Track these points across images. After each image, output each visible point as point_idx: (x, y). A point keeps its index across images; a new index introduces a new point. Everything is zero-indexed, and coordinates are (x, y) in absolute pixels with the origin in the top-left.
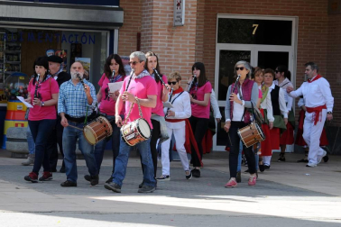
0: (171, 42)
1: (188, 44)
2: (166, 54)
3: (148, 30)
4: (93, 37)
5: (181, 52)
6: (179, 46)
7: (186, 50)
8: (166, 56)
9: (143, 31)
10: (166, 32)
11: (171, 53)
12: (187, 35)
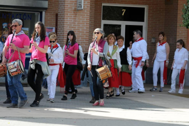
0: (76, 19)
1: (85, 20)
2: (72, 26)
3: (62, 12)
4: (30, 16)
5: (81, 25)
6: (80, 21)
7: (84, 24)
8: (73, 27)
9: (59, 12)
10: (73, 13)
11: (75, 25)
12: (84, 15)
